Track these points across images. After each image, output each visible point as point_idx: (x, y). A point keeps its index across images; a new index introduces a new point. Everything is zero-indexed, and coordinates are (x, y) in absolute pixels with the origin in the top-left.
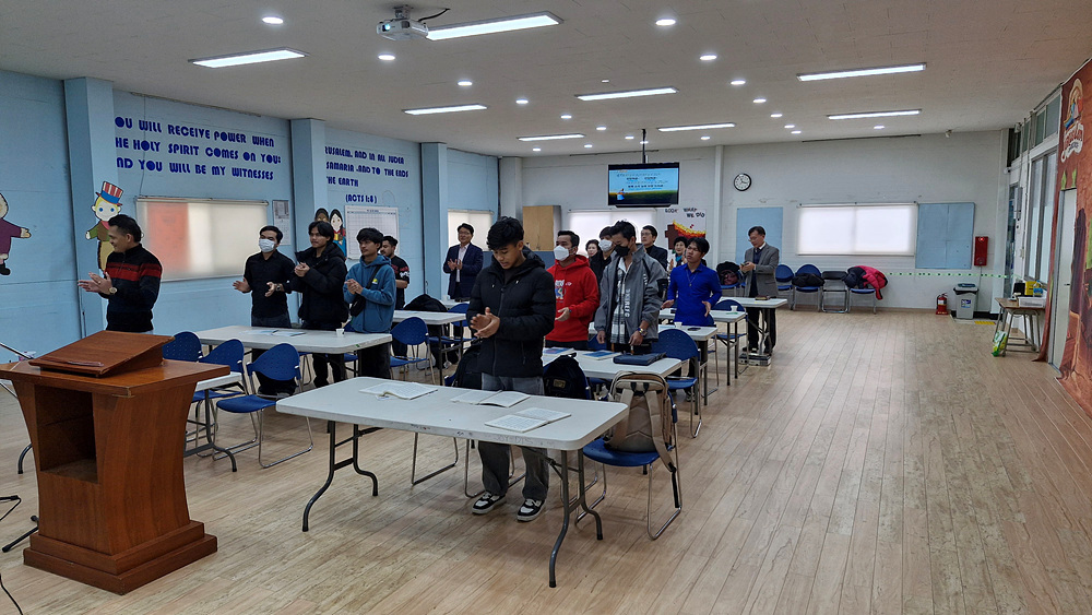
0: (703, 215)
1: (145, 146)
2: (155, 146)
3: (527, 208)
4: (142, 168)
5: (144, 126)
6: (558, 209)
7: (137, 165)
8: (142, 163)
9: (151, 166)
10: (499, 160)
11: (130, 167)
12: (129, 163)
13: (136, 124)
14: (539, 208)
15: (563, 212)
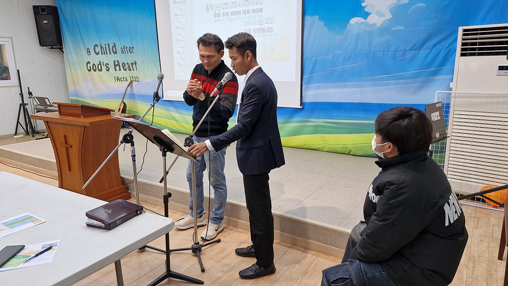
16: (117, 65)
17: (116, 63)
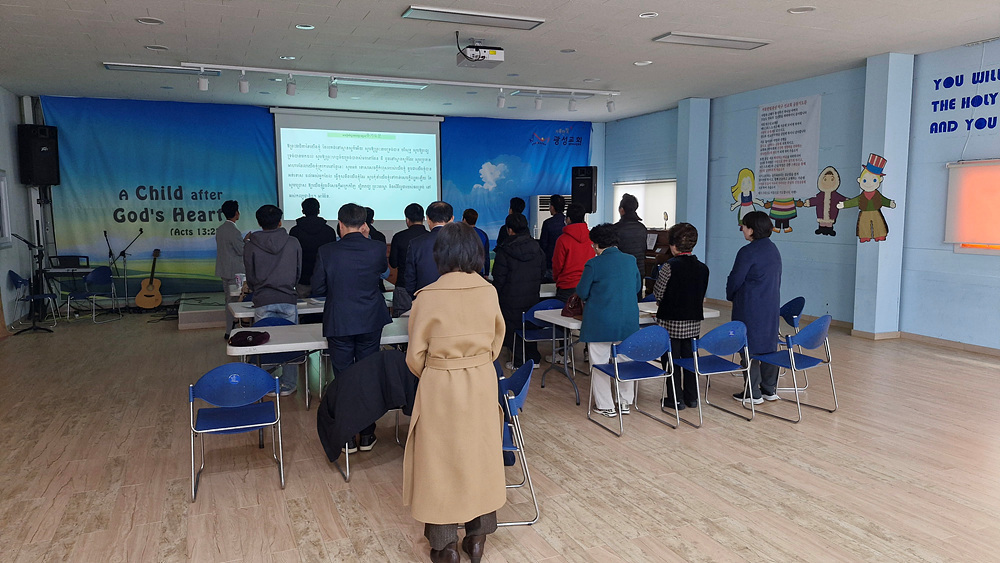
1: (977, 101)
2: (990, 99)
4: (969, 129)
5: (977, 79)
7: (963, 125)
8: (969, 123)
9: (980, 124)
11: (954, 129)
12: (953, 126)
13: (968, 79)
16: (179, 214)
17: (178, 211)
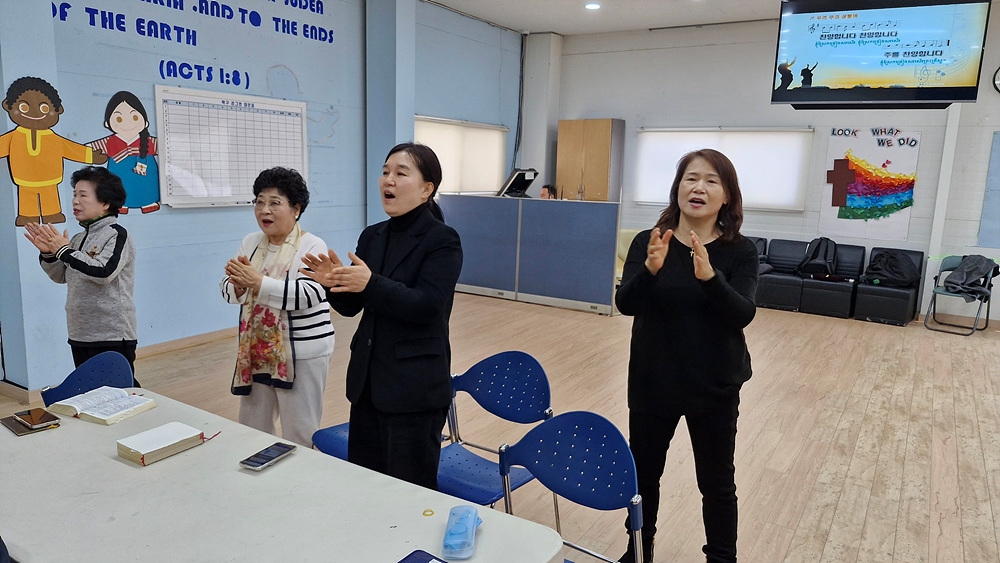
0: (912, 143)
3: (568, 124)
6: (619, 126)
10: (524, 37)
14: (585, 123)
15: (628, 131)
